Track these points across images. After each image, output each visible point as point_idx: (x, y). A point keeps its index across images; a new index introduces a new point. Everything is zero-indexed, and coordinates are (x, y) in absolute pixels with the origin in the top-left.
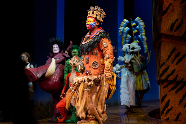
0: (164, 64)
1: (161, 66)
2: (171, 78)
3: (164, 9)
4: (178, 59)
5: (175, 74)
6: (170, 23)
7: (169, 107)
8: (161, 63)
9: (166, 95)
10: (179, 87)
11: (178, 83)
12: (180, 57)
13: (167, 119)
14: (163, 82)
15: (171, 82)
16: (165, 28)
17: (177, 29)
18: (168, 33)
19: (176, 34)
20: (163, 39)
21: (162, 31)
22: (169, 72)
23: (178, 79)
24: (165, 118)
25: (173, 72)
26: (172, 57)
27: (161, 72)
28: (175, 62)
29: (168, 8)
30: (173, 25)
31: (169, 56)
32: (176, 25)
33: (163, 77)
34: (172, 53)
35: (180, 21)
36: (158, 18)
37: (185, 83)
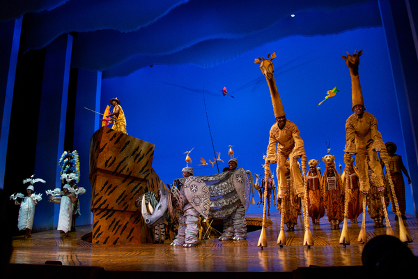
0: (98, 194)
1: (95, 196)
2: (103, 207)
3: (101, 147)
4: (110, 190)
5: (107, 203)
6: (105, 159)
7: (100, 232)
8: (96, 193)
9: (98, 222)
10: (109, 214)
11: (109, 210)
12: (112, 189)
13: (97, 242)
14: (96, 209)
15: (103, 210)
16: (100, 165)
17: (111, 165)
18: (103, 168)
19: (109, 169)
20: (98, 173)
21: (98, 166)
22: (102, 201)
23: (109, 208)
25: (105, 201)
26: (105, 189)
27: (94, 202)
28: (107, 193)
29: (104, 147)
30: (107, 161)
31: (103, 188)
32: (110, 161)
33: (97, 206)
34: (105, 185)
35: (113, 158)
36: (95, 155)
37: (115, 211)
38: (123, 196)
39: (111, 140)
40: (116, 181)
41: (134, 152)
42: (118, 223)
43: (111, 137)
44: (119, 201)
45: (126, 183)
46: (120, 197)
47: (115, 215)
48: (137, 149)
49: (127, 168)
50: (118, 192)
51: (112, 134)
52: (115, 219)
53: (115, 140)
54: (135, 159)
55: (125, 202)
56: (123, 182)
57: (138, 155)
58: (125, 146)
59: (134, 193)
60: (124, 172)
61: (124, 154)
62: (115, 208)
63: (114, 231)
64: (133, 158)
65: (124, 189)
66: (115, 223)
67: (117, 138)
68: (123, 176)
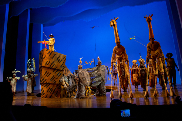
1: (41, 78)
2: (45, 82)
4: (48, 75)
5: (46, 81)
6: (45, 62)
7: (44, 93)
8: (42, 77)
11: (48, 84)
12: (49, 74)
13: (43, 97)
14: (42, 83)
15: (45, 84)
16: (44, 64)
17: (48, 64)
18: (45, 66)
19: (47, 66)
20: (43, 68)
21: (42, 65)
22: (44, 80)
23: (47, 83)
24: (42, 97)
25: (46, 80)
26: (46, 74)
27: (41, 80)
29: (45, 57)
30: (46, 63)
32: (48, 63)
33: (42, 82)
35: (49, 62)
36: (41, 60)
37: (50, 84)
38: (54, 77)
39: (48, 54)
40: (50, 71)
41: (58, 59)
42: (51, 89)
43: (48, 53)
44: (52, 80)
45: (54, 72)
46: (52, 78)
47: (50, 86)
48: (59, 58)
49: (55, 66)
50: (51, 76)
51: (48, 51)
52: (50, 88)
53: (49, 54)
54: (58, 62)
55: (54, 80)
56: (53, 71)
57: (59, 60)
58: (54, 56)
59: (58, 76)
60: (54, 67)
61: (53, 60)
62: (50, 83)
63: (50, 92)
64: (57, 61)
65: (54, 75)
66: (50, 89)
67: (50, 53)
68: (53, 69)
